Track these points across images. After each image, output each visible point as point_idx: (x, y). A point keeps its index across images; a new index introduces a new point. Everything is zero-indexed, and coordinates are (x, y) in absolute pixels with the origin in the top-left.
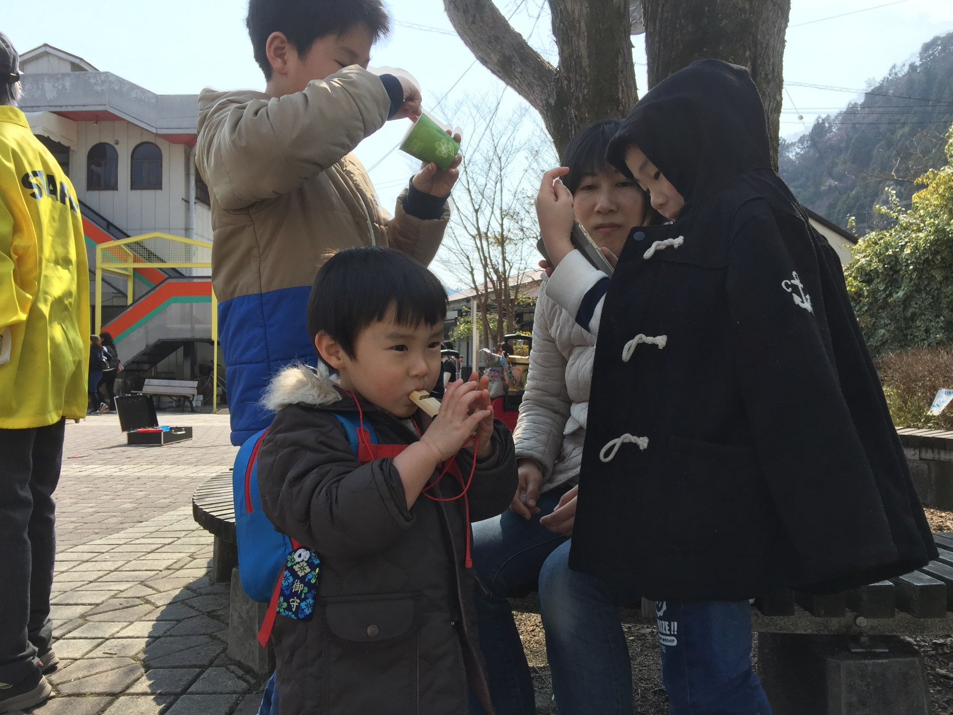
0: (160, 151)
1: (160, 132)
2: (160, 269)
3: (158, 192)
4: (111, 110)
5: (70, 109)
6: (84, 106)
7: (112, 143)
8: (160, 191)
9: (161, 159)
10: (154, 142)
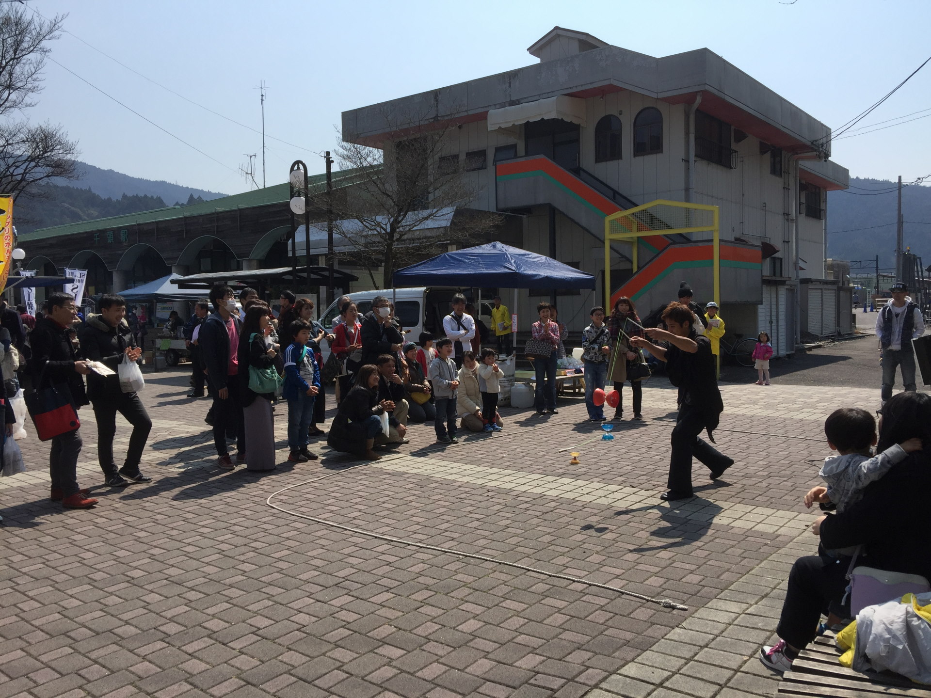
0: (661, 114)
1: (661, 96)
2: (665, 235)
3: (659, 155)
4: (615, 83)
5: (580, 89)
6: (591, 83)
7: (616, 114)
8: (660, 154)
9: (662, 122)
10: (655, 106)
